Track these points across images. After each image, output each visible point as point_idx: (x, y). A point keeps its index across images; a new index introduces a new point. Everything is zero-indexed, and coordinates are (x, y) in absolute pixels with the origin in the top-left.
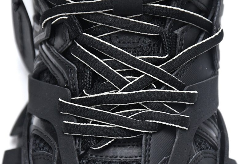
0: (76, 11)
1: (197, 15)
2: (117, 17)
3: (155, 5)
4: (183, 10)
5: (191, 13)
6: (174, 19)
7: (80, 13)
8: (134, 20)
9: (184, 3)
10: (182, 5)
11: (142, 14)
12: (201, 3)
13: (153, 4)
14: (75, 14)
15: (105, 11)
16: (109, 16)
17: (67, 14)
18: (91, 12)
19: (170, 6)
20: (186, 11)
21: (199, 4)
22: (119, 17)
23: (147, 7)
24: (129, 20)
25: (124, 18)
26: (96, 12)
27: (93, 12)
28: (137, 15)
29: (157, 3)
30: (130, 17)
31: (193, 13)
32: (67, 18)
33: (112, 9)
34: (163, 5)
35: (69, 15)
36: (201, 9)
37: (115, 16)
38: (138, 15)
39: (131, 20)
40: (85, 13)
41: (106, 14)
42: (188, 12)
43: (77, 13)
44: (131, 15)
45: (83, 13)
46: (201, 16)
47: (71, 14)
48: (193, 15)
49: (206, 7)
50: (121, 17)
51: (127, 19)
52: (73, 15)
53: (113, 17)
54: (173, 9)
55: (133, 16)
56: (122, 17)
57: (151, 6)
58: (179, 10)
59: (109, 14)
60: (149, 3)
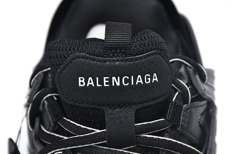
0: (70, 145)
1: (190, 146)
2: (111, 149)
3: (147, 136)
4: (175, 141)
5: (183, 144)
6: (167, 150)
7: (75, 147)
8: (127, 152)
9: (177, 135)
10: (174, 136)
11: (135, 146)
12: (193, 136)
13: (145, 136)
14: (69, 149)
15: (99, 143)
16: (103, 148)
17: (62, 149)
18: (85, 145)
19: (162, 137)
20: (178, 142)
21: (191, 136)
22: (112, 149)
23: (140, 138)
24: (123, 152)
25: (118, 150)
26: (90, 145)
27: (87, 145)
28: (130, 147)
29: (149, 134)
30: (123, 149)
31: (185, 145)
32: (61, 153)
33: (105, 141)
34: (155, 136)
35: (63, 150)
36: (193, 142)
37: (109, 148)
38: (132, 147)
39: (124, 151)
40: (79, 146)
41: (100, 147)
42: (181, 143)
43: (72, 148)
44: (125, 147)
45: (78, 147)
46: (194, 149)
47: (66, 149)
48: (186, 146)
49: (198, 140)
50: (114, 149)
51: (121, 150)
52: (68, 149)
53: (107, 149)
54: (165, 139)
55: (127, 148)
56: (116, 149)
57: (144, 137)
58: (171, 141)
59: (103, 147)
60: (141, 134)
